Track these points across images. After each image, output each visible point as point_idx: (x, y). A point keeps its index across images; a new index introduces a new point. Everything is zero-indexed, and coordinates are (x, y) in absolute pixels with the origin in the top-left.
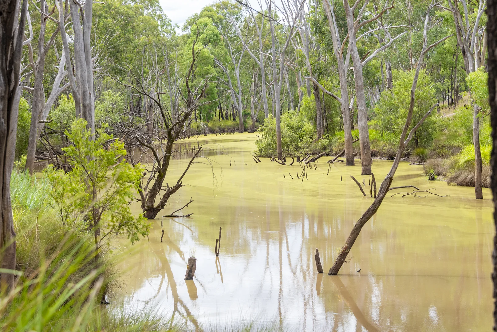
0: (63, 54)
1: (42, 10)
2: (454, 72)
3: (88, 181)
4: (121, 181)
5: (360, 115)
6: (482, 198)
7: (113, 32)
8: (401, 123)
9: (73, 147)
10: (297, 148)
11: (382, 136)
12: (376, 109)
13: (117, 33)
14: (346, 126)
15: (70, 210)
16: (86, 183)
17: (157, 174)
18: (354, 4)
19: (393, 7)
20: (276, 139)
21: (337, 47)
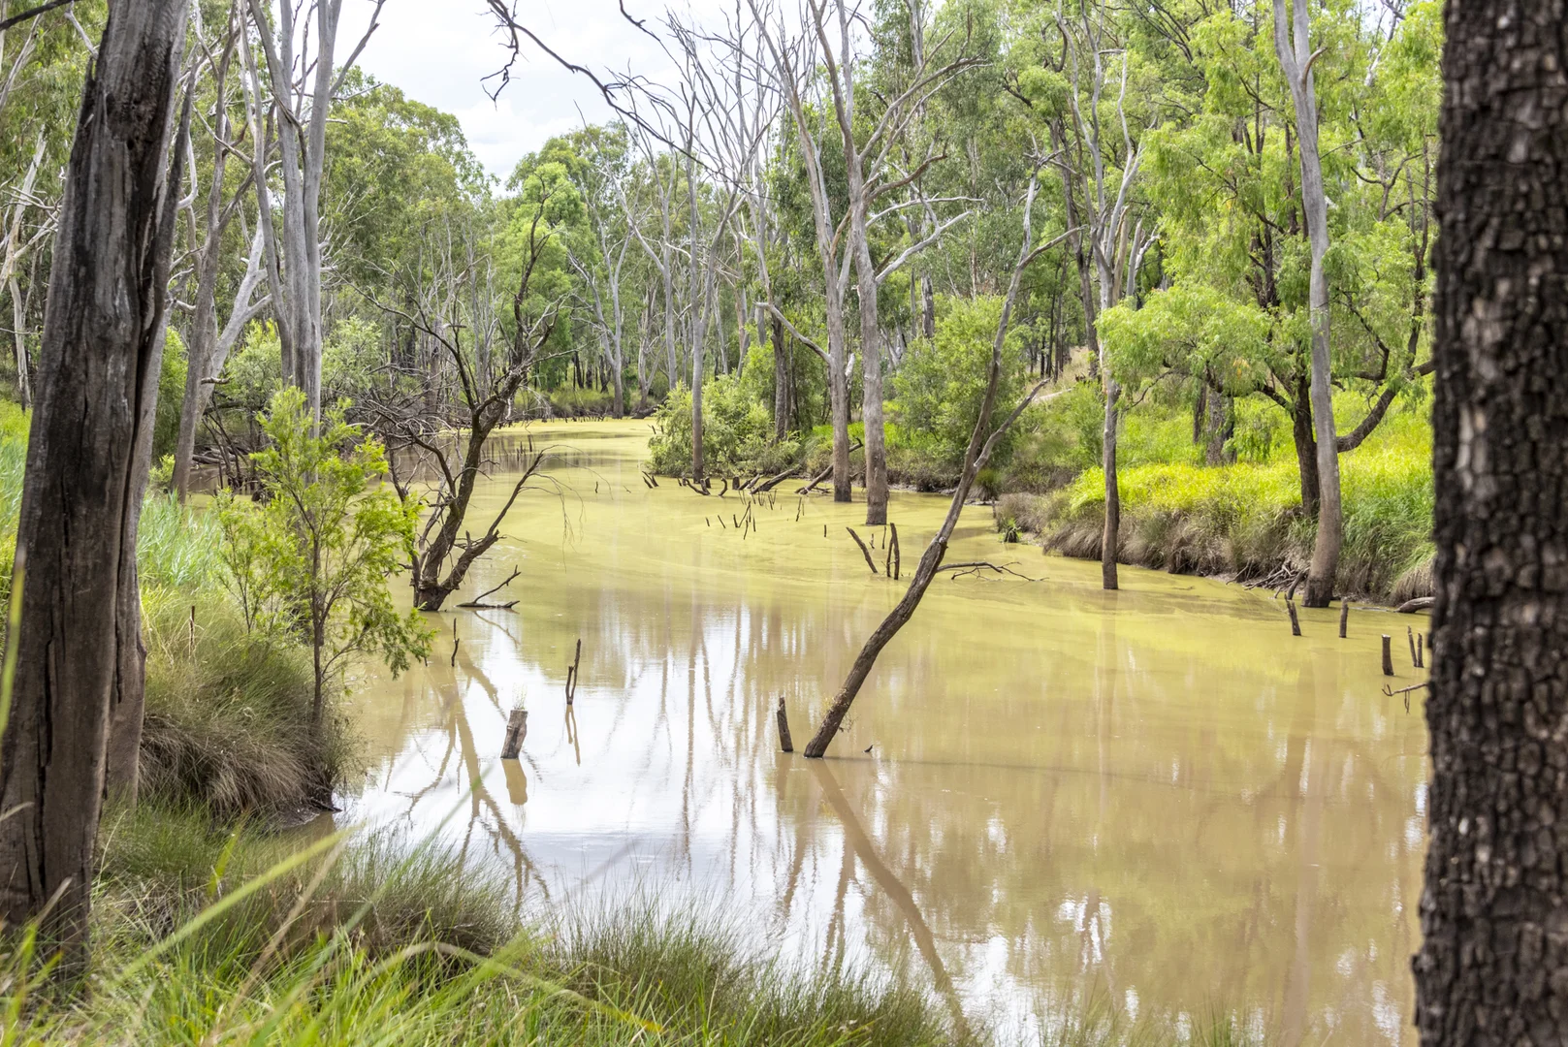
0: (260, 231)
1: (218, 133)
2: (1057, 304)
3: (304, 528)
4: (375, 533)
5: (867, 391)
6: (1115, 588)
7: (362, 187)
8: (948, 414)
9: (274, 452)
10: (734, 458)
11: (909, 439)
12: (897, 379)
13: (371, 190)
14: (837, 413)
15: (264, 594)
16: (300, 534)
17: (447, 511)
18: (863, 146)
19: (945, 157)
20: (691, 436)
21: (824, 239)
